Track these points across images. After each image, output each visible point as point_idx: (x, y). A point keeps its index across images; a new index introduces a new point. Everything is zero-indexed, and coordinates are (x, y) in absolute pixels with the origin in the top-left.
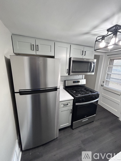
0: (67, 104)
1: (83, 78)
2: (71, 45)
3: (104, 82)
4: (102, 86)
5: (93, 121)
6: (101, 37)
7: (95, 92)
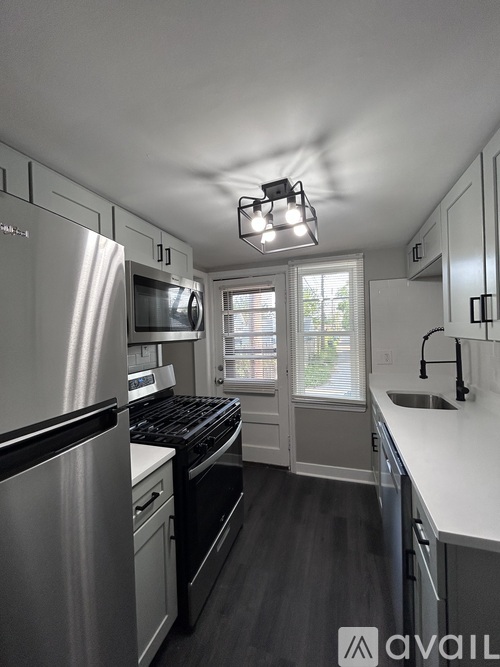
0: (149, 497)
1: (161, 364)
2: (113, 208)
3: (221, 369)
4: (220, 382)
5: (242, 528)
6: (251, 202)
7: (223, 405)
